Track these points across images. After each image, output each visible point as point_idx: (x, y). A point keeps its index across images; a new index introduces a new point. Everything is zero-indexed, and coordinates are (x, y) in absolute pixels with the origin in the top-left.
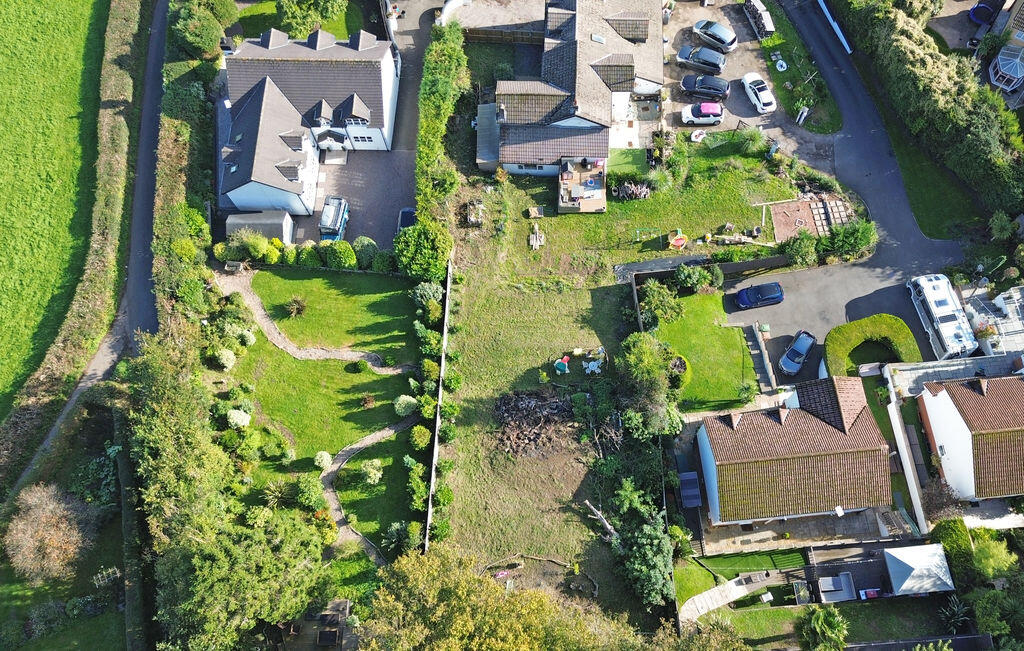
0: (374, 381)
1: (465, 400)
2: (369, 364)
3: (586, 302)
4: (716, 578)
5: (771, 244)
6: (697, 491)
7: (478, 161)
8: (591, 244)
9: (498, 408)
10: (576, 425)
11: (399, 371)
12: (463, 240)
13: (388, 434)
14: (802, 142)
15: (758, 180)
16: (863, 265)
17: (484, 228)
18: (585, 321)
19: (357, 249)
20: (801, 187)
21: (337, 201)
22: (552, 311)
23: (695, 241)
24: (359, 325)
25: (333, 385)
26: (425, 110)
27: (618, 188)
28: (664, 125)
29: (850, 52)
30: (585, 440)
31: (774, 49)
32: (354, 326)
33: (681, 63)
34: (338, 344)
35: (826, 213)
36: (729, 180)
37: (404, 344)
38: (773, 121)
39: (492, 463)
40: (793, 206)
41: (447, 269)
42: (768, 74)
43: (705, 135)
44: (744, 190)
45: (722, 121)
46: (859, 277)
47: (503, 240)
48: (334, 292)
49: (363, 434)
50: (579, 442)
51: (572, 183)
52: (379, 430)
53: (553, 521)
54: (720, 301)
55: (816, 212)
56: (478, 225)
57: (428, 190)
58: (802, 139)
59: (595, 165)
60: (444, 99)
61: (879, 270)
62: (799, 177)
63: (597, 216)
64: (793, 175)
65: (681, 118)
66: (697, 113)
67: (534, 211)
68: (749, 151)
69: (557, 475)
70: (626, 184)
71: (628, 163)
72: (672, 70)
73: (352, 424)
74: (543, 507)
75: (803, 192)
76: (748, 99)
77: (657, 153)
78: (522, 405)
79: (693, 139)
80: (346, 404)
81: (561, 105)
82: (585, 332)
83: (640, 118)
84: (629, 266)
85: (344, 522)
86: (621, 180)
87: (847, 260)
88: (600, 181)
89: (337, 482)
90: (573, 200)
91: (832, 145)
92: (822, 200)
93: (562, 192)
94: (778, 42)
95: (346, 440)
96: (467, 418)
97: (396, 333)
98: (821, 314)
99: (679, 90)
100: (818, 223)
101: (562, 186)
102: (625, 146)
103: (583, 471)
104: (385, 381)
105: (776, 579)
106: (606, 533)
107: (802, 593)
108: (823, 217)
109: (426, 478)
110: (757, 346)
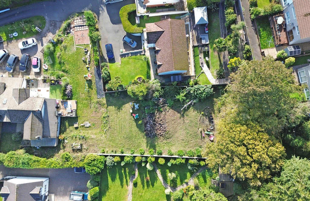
0: (140, 177)
1: (147, 147)
2: (134, 180)
3: (112, 108)
4: (202, 73)
5: (90, 46)
6: (177, 76)
7: (55, 145)
8: (88, 106)
9: (150, 137)
10: (156, 112)
11: (137, 169)
12: (87, 150)
13: (158, 172)
14: (49, 31)
15: (65, 48)
16: (98, 17)
17: (82, 143)
18: (119, 108)
19: (92, 187)
20: (68, 33)
21: (72, 196)
22: (116, 119)
23: (88, 71)
24: (120, 184)
25: (141, 191)
26: (35, 166)
27: (68, 96)
28: (40, 78)
29: (9, 9)
30: (162, 109)
31: (7, 36)
32: (120, 186)
33: (13, 71)
34: (127, 190)
35: (79, 26)
36: (65, 58)
37: (127, 168)
38: (40, 40)
39: (168, 138)
40: (76, 37)
41: (100, 155)
42: (19, 40)
43: (45, 64)
44: (69, 53)
45: (39, 58)
46: (103, 19)
47: (87, 136)
48: (107, 194)
49: (158, 180)
50: (162, 111)
51: (65, 112)
52: (157, 174)
53: (187, 120)
54: (111, 64)
55: (78, 30)
56: (81, 145)
57: (69, 163)
58: (47, 31)
59: (58, 104)
60: (31, 159)
61: (100, 12)
62: (64, 33)
63: (78, 104)
64: (63, 35)
65: (37, 72)
66: (36, 66)
67: (76, 125)
68: (53, 49)
69: (173, 118)
70: (66, 93)
71: (56, 92)
72: (16, 74)
73: (155, 183)
74: (182, 123)
75: (70, 33)
76: (30, 48)
77: (53, 82)
78: (149, 129)
79: (47, 68)
80: (148, 186)
81: (36, 116)
82: (123, 109)
83: (37, 87)
84: (98, 93)
85: (187, 183)
86: (65, 95)
87: (97, 22)
88: (64, 102)
89: (174, 187)
90: (72, 112)
91: (50, 21)
92: (74, 27)
93: (69, 115)
94: (4, 34)
95: (160, 185)
96: (153, 146)
97: (123, 171)
98: (116, 33)
99: (25, 72)
100: (83, 29)
101: (67, 115)
102: (49, 92)
103: (171, 110)
104: (140, 174)
105: (202, 56)
106: (191, 104)
107: (206, 49)
108: (80, 27)
109: (175, 159)
110: (128, 54)
